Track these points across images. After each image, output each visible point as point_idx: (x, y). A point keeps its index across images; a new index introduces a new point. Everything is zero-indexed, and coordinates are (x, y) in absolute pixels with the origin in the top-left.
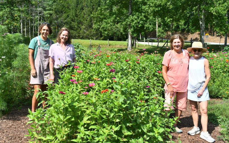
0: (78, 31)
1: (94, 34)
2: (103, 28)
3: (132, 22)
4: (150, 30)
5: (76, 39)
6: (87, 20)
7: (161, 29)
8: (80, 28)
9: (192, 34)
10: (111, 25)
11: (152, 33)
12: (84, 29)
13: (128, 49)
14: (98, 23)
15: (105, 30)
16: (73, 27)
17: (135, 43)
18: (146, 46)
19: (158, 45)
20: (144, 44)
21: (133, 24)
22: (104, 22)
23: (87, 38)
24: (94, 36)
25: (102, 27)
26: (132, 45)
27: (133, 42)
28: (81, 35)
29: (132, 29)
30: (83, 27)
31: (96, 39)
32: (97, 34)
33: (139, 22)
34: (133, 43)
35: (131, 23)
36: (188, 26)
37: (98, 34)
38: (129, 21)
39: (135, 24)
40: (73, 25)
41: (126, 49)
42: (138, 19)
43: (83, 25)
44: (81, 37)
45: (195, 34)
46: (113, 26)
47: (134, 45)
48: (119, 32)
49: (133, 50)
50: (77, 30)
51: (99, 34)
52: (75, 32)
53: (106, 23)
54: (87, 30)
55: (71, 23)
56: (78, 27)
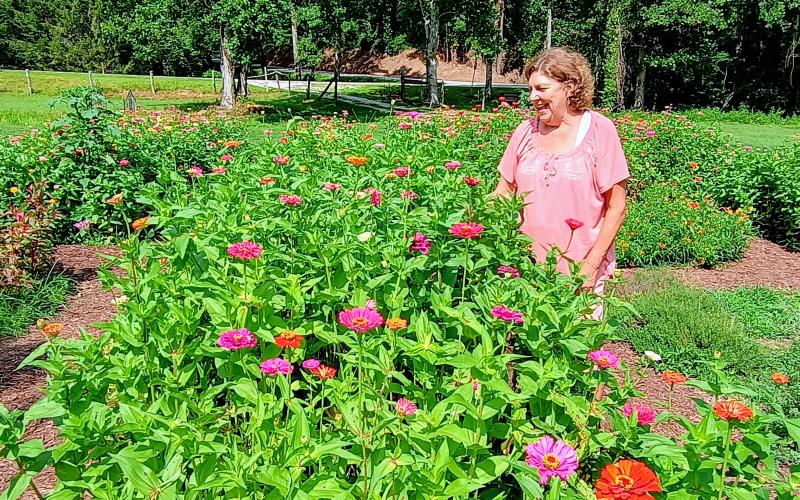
0: (41, 41)
1: (98, 53)
2: (137, 32)
3: (232, 17)
4: (275, 43)
5: (36, 68)
6: (68, 7)
7: (307, 41)
8: (47, 31)
9: (391, 56)
10: (163, 24)
11: (279, 54)
12: (62, 35)
13: (224, 103)
14: (117, 18)
15: (144, 42)
16: (20, 30)
17: (243, 83)
18: (272, 90)
19: (308, 90)
20: (267, 87)
21: (236, 23)
22: (139, 13)
23: (76, 66)
24: (101, 60)
25: (130, 29)
26: (237, 90)
27: (237, 80)
28: (55, 56)
29: (235, 41)
30: (57, 28)
31: (109, 69)
32: (109, 54)
33: (255, 18)
34: (239, 83)
35: (231, 21)
36: (381, 31)
37: (113, 52)
38: (223, 12)
39: (243, 22)
40: (19, 21)
41: (218, 103)
42: (252, 6)
43: (59, 24)
44: (53, 63)
45: (399, 56)
46: (171, 27)
47: (243, 89)
48: (180, 48)
49: (239, 104)
50: (37, 38)
51: (117, 54)
52: (30, 44)
53: (145, 16)
54: (74, 40)
55: (12, 15)
56: (41, 28)
